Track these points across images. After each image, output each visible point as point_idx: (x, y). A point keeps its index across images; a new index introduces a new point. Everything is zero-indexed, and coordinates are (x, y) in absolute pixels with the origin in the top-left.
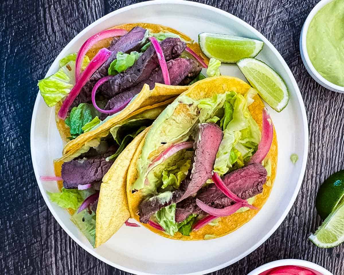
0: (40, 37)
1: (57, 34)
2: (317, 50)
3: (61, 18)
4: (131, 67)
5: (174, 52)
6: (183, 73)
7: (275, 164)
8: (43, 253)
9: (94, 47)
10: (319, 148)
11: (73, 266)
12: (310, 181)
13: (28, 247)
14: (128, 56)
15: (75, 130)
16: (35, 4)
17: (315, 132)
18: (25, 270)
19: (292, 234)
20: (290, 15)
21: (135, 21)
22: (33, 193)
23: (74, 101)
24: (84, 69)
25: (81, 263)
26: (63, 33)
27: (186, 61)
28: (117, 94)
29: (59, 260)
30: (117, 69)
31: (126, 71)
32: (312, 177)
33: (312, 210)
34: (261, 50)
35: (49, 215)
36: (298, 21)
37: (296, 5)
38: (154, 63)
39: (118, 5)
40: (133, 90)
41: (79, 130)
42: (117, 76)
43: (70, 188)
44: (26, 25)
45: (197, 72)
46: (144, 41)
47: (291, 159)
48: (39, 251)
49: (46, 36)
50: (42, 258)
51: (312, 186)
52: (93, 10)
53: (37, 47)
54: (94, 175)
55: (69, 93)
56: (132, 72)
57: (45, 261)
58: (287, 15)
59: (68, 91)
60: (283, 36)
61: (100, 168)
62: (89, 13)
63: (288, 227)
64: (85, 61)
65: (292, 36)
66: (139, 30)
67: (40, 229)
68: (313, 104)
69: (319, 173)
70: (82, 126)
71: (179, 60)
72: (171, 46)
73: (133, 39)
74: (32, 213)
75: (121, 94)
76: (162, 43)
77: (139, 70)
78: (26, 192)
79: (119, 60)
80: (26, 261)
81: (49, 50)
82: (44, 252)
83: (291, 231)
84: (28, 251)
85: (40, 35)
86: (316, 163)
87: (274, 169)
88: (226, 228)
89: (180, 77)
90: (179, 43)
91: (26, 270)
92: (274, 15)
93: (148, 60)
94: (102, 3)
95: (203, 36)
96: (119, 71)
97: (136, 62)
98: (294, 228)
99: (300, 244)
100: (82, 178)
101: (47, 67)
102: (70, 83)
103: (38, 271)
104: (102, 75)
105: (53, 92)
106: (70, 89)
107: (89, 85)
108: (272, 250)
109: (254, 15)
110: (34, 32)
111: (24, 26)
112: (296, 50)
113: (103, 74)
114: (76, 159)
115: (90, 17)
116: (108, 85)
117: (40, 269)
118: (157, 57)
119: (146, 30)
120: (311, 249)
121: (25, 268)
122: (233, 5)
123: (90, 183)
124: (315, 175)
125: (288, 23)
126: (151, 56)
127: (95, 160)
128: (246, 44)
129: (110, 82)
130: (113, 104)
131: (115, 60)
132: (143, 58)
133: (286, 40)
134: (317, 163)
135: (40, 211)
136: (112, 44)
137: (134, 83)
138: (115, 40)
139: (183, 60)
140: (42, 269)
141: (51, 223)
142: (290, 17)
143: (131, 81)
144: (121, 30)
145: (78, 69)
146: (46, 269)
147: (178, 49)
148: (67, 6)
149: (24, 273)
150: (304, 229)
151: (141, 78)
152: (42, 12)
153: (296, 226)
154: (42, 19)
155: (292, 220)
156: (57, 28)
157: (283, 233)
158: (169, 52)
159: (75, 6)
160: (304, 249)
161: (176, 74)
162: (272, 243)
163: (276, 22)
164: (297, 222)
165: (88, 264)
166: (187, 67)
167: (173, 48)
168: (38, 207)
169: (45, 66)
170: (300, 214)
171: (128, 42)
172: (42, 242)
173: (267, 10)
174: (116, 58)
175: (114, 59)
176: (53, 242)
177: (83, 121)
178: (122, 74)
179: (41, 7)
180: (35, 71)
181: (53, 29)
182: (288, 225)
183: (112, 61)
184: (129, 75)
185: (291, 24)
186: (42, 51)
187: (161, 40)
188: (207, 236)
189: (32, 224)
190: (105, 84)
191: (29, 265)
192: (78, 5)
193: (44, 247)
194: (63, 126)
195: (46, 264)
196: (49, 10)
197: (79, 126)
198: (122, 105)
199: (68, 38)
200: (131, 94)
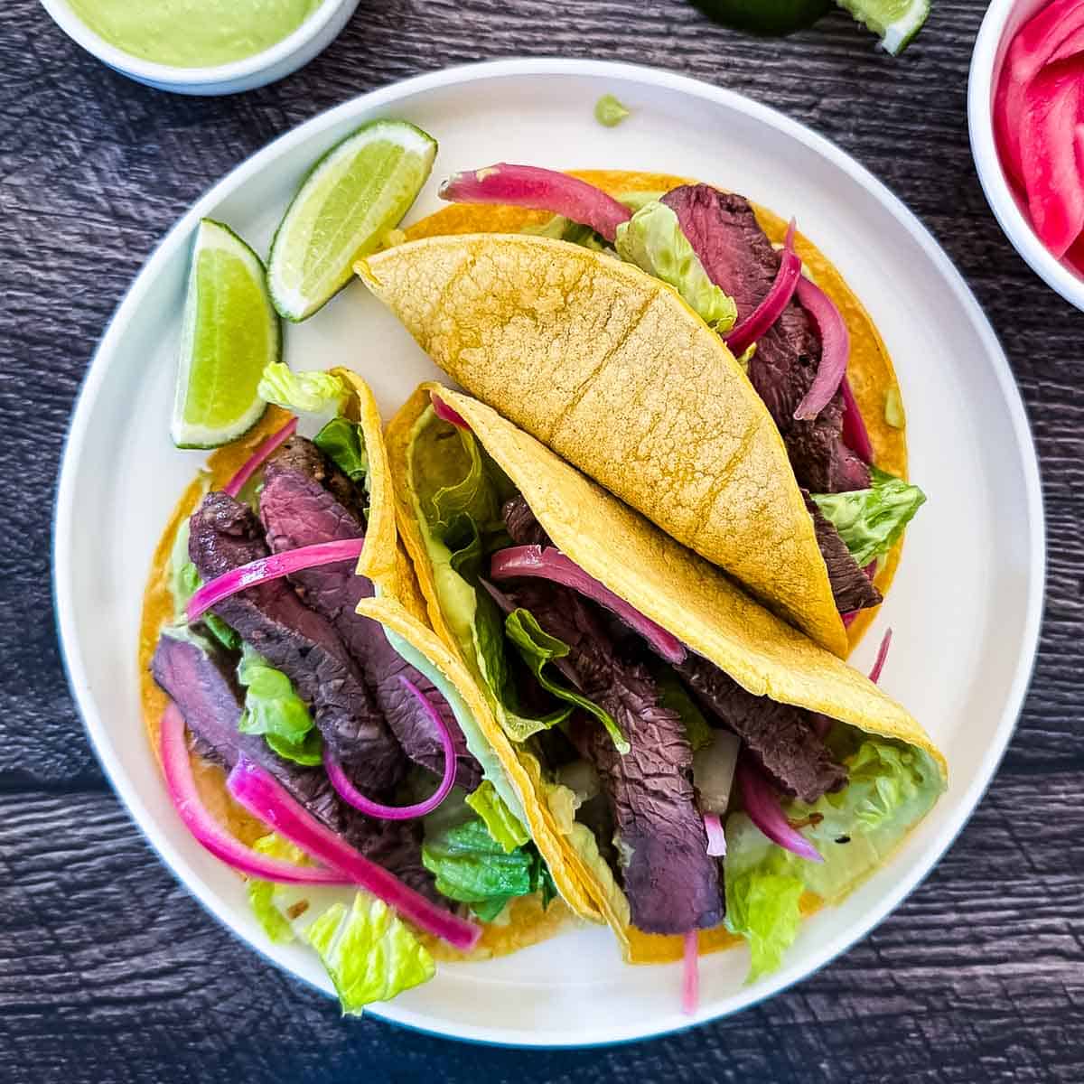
0: (195, 1018)
1: (183, 958)
2: (225, 30)
3: (128, 945)
4: (295, 684)
5: (236, 532)
6: (314, 499)
7: (634, 180)
8: (957, 1009)
9: (225, 821)
10: (573, 28)
11: (1006, 900)
12: (693, 59)
13: (938, 1060)
14: (254, 691)
15: (515, 880)
16: (77, 1037)
17: (517, 42)
18: (1021, 1072)
19: (884, 117)
20: (108, 139)
21: (133, 680)
22: (744, 1043)
23: (417, 888)
24: (302, 854)
25: (993, 872)
26: (179, 936)
27: (270, 488)
28: (387, 729)
29: (984, 952)
30: (300, 736)
31: (309, 697)
32: (676, 50)
33: (797, 48)
34: (231, 232)
35: (822, 984)
36: (126, 108)
37: (72, 117)
38: (277, 600)
39: (79, 746)
40: (372, 674)
41: (516, 866)
42: (326, 733)
43: (722, 897)
44: (153, 1067)
45: (308, 451)
46: (200, 642)
47: (612, 123)
48: (951, 1024)
49: (190, 998)
50: (976, 1011)
51: (710, 50)
52: (100, 830)
53: (228, 1029)
54: (673, 803)
55: (388, 905)
56: (311, 677)
57: (985, 1001)
58: (108, 150)
59: (379, 907)
60: (182, 161)
61: (648, 782)
62: (109, 845)
63: (858, 132)
64: (274, 848)
65: (180, 130)
66: (162, 664)
67: (873, 1019)
68: (417, 52)
69: (662, 27)
70: (501, 854)
71: (269, 512)
72: (216, 543)
73: (194, 681)
74: (816, 1048)
75: (388, 717)
76: (208, 572)
77: (304, 652)
78: (741, 1066)
79: (269, 725)
80: (987, 1068)
81: (239, 986)
82: (955, 1004)
83: (874, 123)
84: (952, 1060)
85: (186, 1018)
86: (628, 39)
87: (648, 180)
88: (860, 351)
89: (327, 507)
90: (208, 516)
91: (1019, 1069)
92: (108, 195)
93: (269, 621)
94: (74, 801)
95: (181, 430)
96: (307, 725)
97: (275, 663)
98: (859, 112)
99: (917, 89)
100: (684, 849)
101: (299, 995)
102: (350, 903)
103: (1024, 1025)
104: (321, 787)
105: (380, 959)
106: (372, 901)
107: (357, 836)
108: (941, 189)
109: (108, 265)
110: (174, 1038)
111: (157, 1073)
112: (230, 117)
113: (318, 786)
114: (618, 878)
115: (123, 842)
116: (358, 764)
117: (1016, 1019)
118: (257, 588)
119: (164, 637)
120: (938, 48)
121: (1014, 1071)
122: (74, 337)
123: (703, 821)
124: (670, 42)
125: (135, 144)
126: (254, 607)
127: (619, 798)
128: (208, 283)
129: (346, 757)
130: (422, 745)
131: (268, 740)
132: (261, 636)
133: (197, 149)
134: (629, 34)
135: (810, 1019)
136: (214, 756)
137: (350, 671)
138: (197, 748)
139: (266, 497)
140: (1015, 1012)
141: (852, 980)
142: (115, 137)
143: (342, 681)
144: (163, 727)
145: (301, 873)
146: (1018, 997)
147: (226, 519)
148: (86, 923)
149: (1029, 1074)
150: (864, 76)
151: (331, 647)
152: (106, 1012)
153: (853, 106)
154: (130, 1010)
155: (835, 121)
156: (162, 960)
157: (880, 151)
158: (239, 550)
159: (83, 895)
160: (934, 76)
161: (316, 525)
162: (915, 188)
163: (134, 187)
164: (839, 101)
165: (999, 848)
166: (290, 484)
167: (224, 535)
168: (796, 1027)
169: (294, 1000)
170: (809, 90)
171: (207, 696)
172: (921, 1012)
173: (91, 220)
174: (263, 736)
175: (265, 747)
176: (920, 972)
177: (487, 853)
178: (319, 713)
179: (89, 1013)
180: (312, 1036)
181: (164, 973)
182: (851, 135)
183: (273, 752)
184: (322, 688)
185: (139, 133)
186: (242, 1011)
187: (196, 579)
188: (892, 418)
189: (855, 1046)
190: (354, 776)
191: (1001, 1059)
192: (80, 886)
193: (938, 1004)
194: (506, 933)
195: (998, 997)
196: (99, 986)
197: (502, 865)
198: (428, 712)
199: (196, 920)
200: (387, 681)
